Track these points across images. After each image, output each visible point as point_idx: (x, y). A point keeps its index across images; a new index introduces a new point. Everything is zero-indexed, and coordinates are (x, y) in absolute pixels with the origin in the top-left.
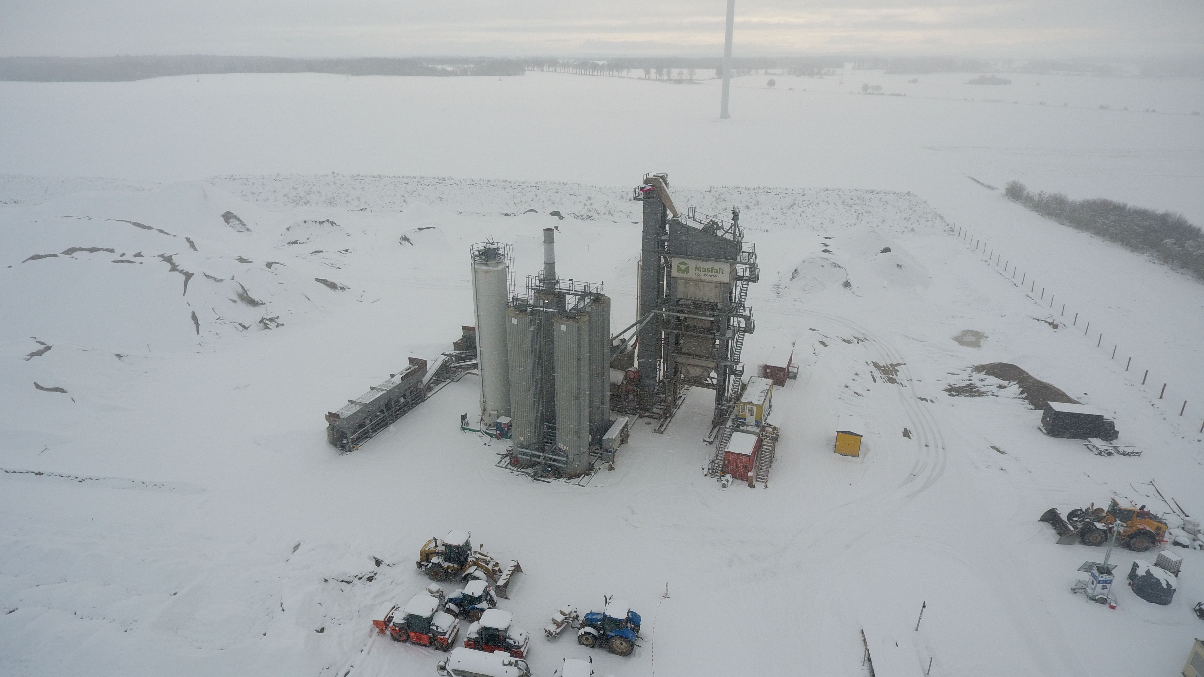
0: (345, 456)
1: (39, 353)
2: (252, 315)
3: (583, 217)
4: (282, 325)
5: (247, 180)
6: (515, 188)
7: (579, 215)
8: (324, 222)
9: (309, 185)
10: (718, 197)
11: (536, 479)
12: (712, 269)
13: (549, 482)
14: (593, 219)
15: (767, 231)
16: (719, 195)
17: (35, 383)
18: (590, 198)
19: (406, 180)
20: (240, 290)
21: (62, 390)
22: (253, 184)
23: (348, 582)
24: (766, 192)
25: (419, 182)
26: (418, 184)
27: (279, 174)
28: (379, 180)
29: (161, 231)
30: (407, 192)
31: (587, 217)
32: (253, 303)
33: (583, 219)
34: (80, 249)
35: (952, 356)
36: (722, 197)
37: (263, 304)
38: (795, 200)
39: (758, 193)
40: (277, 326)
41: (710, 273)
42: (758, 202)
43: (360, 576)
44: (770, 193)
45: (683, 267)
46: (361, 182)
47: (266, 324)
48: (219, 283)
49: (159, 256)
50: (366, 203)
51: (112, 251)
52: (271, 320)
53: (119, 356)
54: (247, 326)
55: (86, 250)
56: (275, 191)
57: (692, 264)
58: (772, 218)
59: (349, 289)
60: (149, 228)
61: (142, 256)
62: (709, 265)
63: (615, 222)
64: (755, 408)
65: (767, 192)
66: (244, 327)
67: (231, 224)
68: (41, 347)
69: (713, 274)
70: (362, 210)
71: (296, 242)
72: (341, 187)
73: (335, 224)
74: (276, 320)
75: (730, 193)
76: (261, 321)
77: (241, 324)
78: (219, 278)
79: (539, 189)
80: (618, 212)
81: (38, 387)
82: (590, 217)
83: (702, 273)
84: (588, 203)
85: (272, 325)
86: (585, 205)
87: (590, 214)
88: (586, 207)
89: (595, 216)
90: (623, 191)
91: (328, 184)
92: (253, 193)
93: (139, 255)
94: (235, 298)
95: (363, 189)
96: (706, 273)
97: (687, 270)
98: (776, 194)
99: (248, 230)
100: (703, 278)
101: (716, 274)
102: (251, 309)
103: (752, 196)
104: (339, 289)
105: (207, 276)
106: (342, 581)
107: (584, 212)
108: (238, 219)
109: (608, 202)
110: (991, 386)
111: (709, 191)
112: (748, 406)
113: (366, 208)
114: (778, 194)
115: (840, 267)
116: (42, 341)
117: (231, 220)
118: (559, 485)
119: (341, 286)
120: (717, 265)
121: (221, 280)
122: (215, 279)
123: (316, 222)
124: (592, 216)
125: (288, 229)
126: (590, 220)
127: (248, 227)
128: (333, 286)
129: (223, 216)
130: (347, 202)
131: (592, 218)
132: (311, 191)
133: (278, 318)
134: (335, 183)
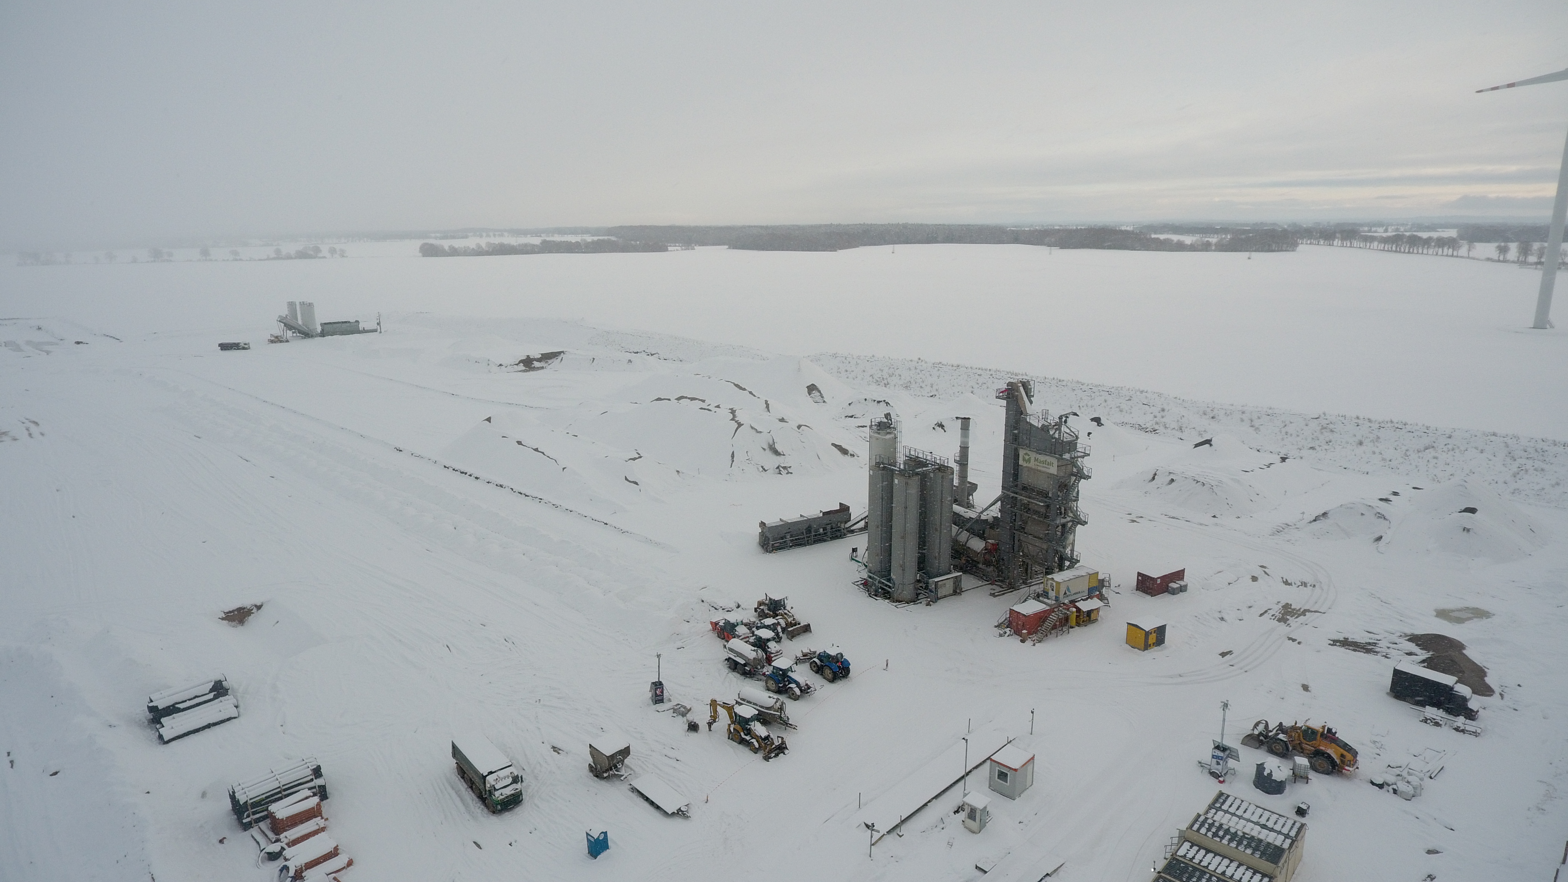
0: (765, 554)
1: (634, 459)
2: (772, 461)
3: (1147, 430)
4: (791, 473)
5: (846, 359)
6: (1085, 391)
7: (1144, 426)
8: (881, 401)
9: (894, 368)
10: (1325, 426)
11: (870, 596)
12: (1046, 461)
13: (877, 600)
14: (1157, 433)
15: (1367, 474)
16: (1328, 424)
17: (625, 477)
18: (1163, 410)
19: (980, 372)
20: (771, 442)
21: (636, 483)
22: (849, 363)
23: (716, 609)
24: (1394, 428)
25: (991, 375)
26: (990, 377)
27: (873, 356)
28: (956, 370)
29: (751, 393)
30: (978, 384)
31: (1152, 430)
32: (777, 453)
33: (1146, 432)
34: (686, 398)
35: (1401, 621)
36: (1331, 426)
37: (784, 455)
38: (1434, 442)
39: (1383, 428)
40: (787, 474)
41: (1044, 465)
42: (1378, 438)
43: (724, 608)
44: (1401, 429)
45: (1027, 457)
46: (939, 370)
47: (780, 470)
48: (758, 434)
49: (730, 409)
50: (937, 390)
51: (703, 401)
52: (785, 468)
53: (678, 472)
54: (766, 469)
55: (689, 398)
56: (864, 371)
57: (1033, 455)
58: (1384, 459)
59: (858, 457)
60: (744, 389)
61: (720, 408)
62: (1042, 458)
63: (1182, 440)
64: (1054, 584)
65: (1397, 428)
66: (764, 469)
67: (812, 395)
68: (637, 456)
69: (1046, 466)
70: (931, 396)
71: (852, 417)
72: (920, 373)
73: (889, 404)
74: (788, 469)
75: (1343, 423)
76: (778, 468)
77: (762, 467)
78: (759, 430)
79: (1110, 394)
80: (1190, 429)
81: (626, 479)
82: (1154, 431)
83: (1038, 464)
84: (1159, 415)
85: (784, 472)
86: (1155, 417)
87: (1156, 427)
88: (1155, 419)
89: (1161, 429)
90: (1208, 407)
91: (910, 369)
92: (846, 371)
93: (718, 407)
94: (766, 447)
95: (939, 377)
96: (1042, 465)
97: (1029, 461)
98: (1410, 432)
99: (824, 402)
100: (1039, 468)
101: (1048, 466)
102: (774, 457)
103: (1373, 430)
104: (849, 455)
105: (752, 428)
106: (712, 607)
107: (1149, 425)
108: (820, 392)
109: (1183, 416)
110: (1398, 650)
111: (1316, 418)
112: (1050, 581)
113: (935, 395)
114: (1413, 432)
115: (1385, 518)
116: (639, 453)
117: (814, 392)
118: (883, 604)
119: (852, 453)
120: (1049, 459)
121: (761, 432)
122: (756, 430)
123: (874, 401)
124: (1157, 430)
125: (850, 404)
126: (1155, 434)
127: (825, 400)
128: (844, 452)
129: (807, 387)
130: (921, 387)
131: (1157, 431)
132: (893, 374)
133: (790, 467)
134: (916, 368)
